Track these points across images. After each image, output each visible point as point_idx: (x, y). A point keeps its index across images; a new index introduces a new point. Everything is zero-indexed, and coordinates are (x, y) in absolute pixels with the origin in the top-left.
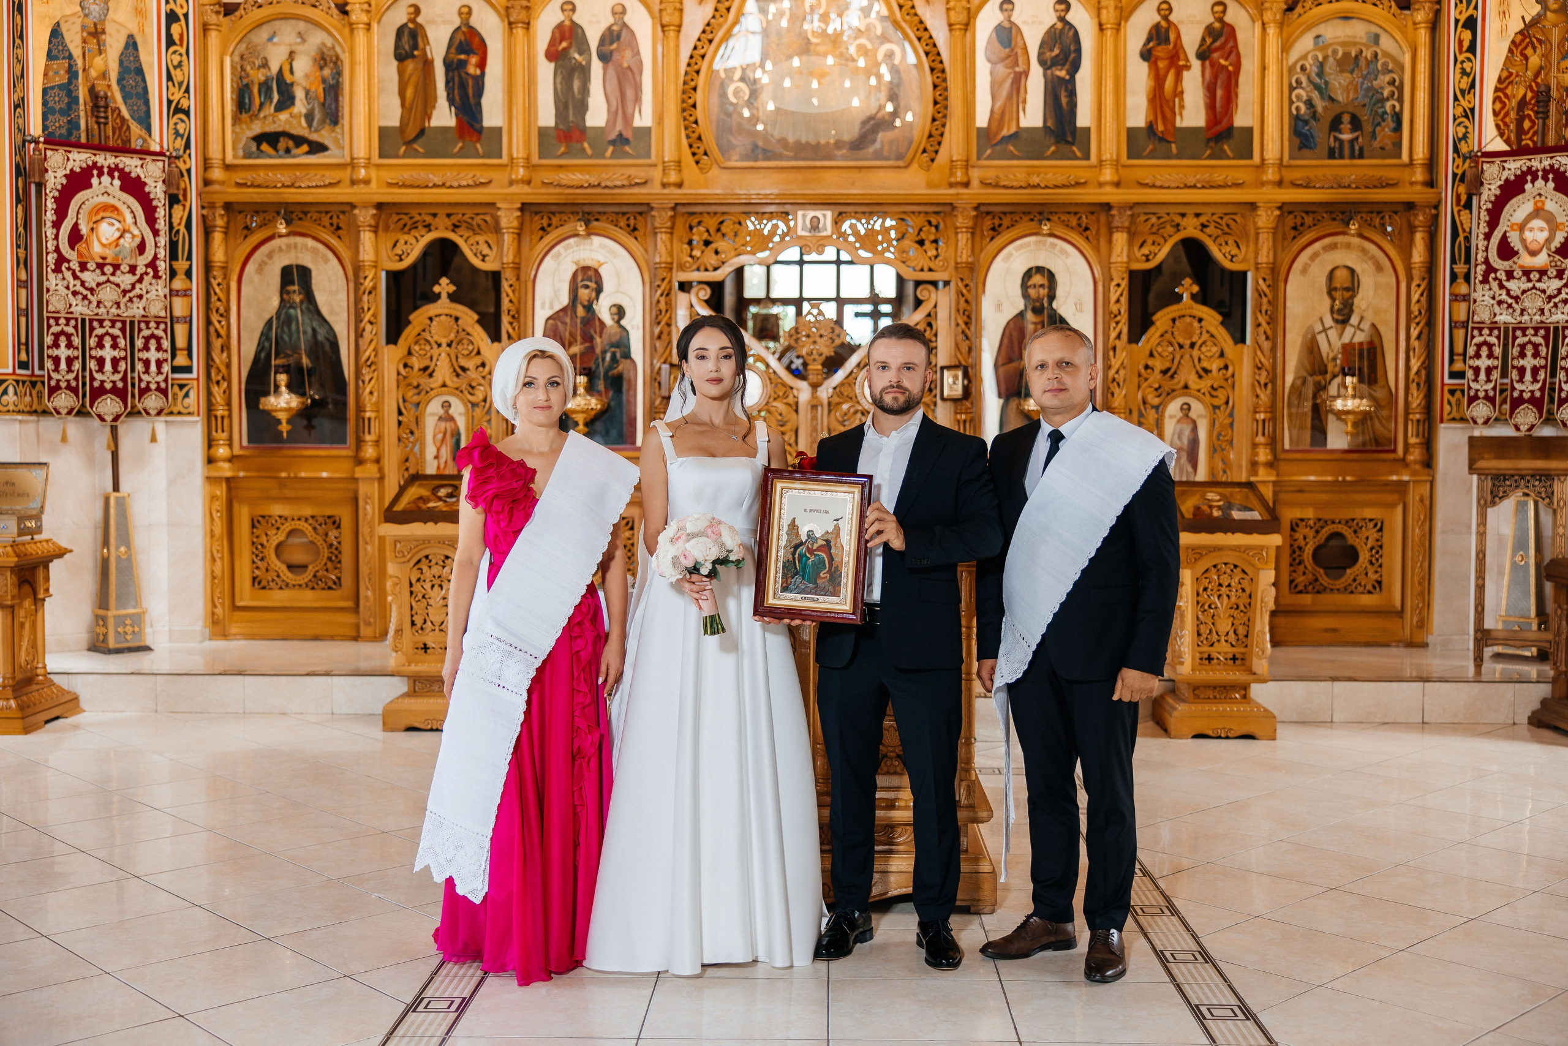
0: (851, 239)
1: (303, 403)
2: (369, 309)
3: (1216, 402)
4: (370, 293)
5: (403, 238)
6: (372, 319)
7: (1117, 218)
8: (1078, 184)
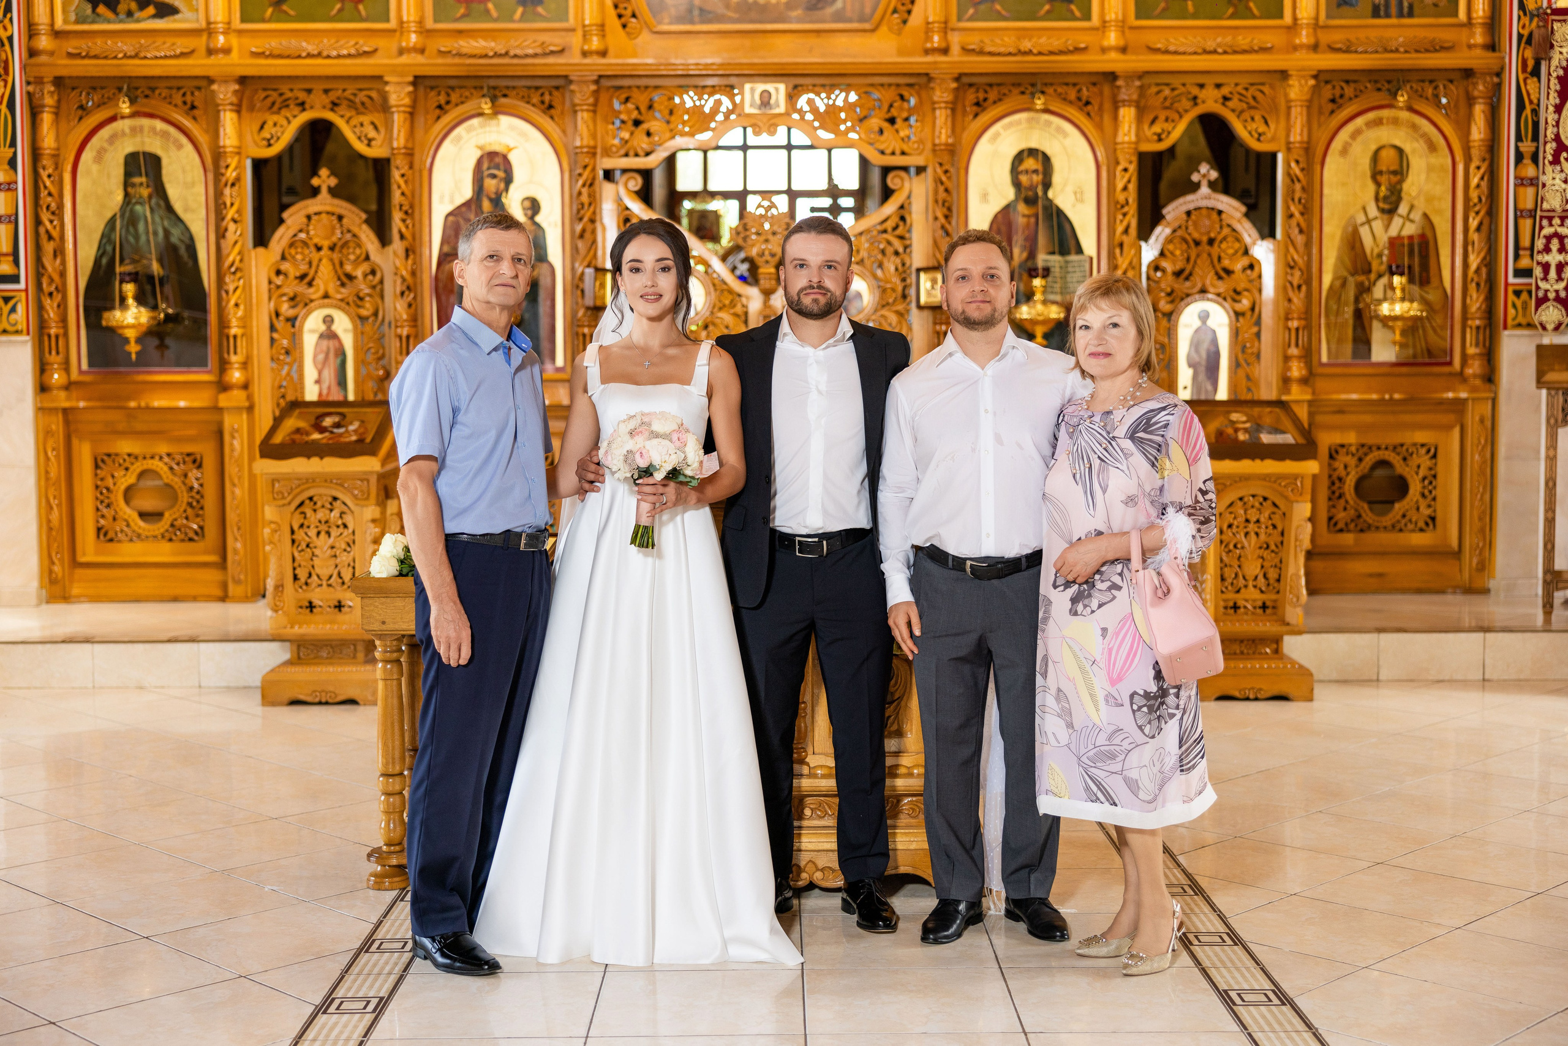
0: (809, 117)
1: (154, 318)
2: (232, 205)
3: (1238, 307)
4: (233, 185)
5: (271, 119)
6: (236, 216)
7: (1123, 90)
8: (1077, 50)
